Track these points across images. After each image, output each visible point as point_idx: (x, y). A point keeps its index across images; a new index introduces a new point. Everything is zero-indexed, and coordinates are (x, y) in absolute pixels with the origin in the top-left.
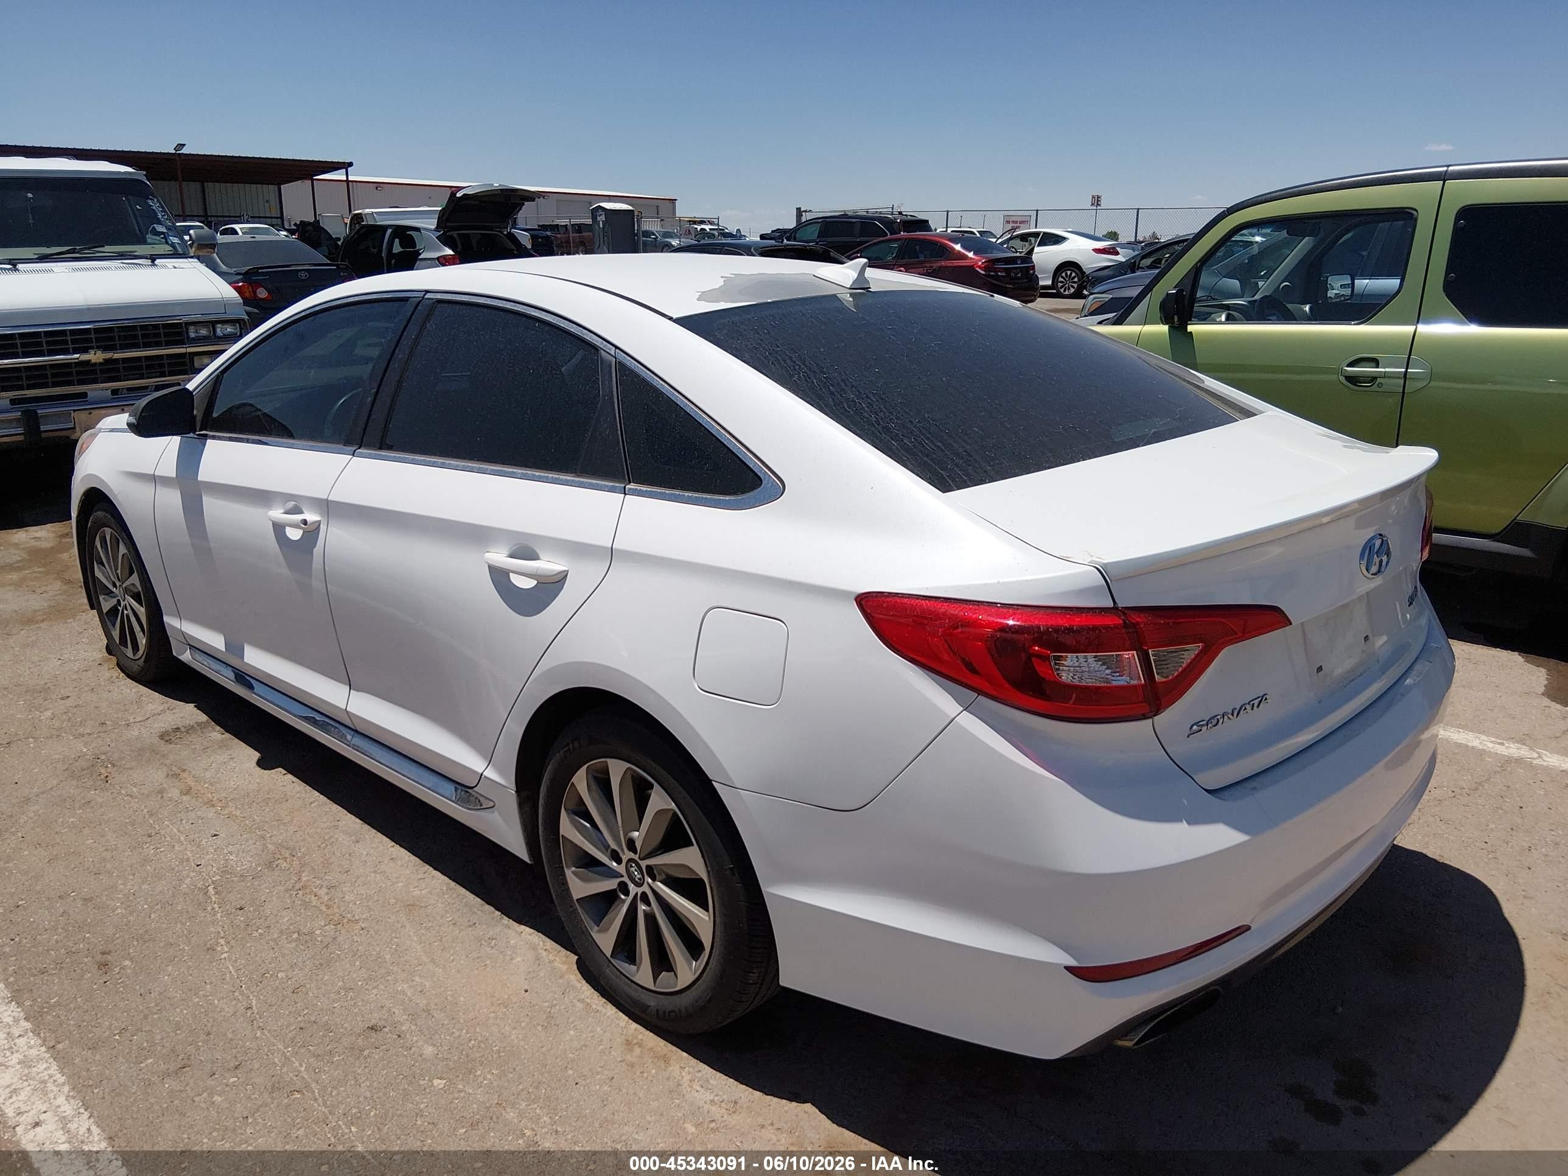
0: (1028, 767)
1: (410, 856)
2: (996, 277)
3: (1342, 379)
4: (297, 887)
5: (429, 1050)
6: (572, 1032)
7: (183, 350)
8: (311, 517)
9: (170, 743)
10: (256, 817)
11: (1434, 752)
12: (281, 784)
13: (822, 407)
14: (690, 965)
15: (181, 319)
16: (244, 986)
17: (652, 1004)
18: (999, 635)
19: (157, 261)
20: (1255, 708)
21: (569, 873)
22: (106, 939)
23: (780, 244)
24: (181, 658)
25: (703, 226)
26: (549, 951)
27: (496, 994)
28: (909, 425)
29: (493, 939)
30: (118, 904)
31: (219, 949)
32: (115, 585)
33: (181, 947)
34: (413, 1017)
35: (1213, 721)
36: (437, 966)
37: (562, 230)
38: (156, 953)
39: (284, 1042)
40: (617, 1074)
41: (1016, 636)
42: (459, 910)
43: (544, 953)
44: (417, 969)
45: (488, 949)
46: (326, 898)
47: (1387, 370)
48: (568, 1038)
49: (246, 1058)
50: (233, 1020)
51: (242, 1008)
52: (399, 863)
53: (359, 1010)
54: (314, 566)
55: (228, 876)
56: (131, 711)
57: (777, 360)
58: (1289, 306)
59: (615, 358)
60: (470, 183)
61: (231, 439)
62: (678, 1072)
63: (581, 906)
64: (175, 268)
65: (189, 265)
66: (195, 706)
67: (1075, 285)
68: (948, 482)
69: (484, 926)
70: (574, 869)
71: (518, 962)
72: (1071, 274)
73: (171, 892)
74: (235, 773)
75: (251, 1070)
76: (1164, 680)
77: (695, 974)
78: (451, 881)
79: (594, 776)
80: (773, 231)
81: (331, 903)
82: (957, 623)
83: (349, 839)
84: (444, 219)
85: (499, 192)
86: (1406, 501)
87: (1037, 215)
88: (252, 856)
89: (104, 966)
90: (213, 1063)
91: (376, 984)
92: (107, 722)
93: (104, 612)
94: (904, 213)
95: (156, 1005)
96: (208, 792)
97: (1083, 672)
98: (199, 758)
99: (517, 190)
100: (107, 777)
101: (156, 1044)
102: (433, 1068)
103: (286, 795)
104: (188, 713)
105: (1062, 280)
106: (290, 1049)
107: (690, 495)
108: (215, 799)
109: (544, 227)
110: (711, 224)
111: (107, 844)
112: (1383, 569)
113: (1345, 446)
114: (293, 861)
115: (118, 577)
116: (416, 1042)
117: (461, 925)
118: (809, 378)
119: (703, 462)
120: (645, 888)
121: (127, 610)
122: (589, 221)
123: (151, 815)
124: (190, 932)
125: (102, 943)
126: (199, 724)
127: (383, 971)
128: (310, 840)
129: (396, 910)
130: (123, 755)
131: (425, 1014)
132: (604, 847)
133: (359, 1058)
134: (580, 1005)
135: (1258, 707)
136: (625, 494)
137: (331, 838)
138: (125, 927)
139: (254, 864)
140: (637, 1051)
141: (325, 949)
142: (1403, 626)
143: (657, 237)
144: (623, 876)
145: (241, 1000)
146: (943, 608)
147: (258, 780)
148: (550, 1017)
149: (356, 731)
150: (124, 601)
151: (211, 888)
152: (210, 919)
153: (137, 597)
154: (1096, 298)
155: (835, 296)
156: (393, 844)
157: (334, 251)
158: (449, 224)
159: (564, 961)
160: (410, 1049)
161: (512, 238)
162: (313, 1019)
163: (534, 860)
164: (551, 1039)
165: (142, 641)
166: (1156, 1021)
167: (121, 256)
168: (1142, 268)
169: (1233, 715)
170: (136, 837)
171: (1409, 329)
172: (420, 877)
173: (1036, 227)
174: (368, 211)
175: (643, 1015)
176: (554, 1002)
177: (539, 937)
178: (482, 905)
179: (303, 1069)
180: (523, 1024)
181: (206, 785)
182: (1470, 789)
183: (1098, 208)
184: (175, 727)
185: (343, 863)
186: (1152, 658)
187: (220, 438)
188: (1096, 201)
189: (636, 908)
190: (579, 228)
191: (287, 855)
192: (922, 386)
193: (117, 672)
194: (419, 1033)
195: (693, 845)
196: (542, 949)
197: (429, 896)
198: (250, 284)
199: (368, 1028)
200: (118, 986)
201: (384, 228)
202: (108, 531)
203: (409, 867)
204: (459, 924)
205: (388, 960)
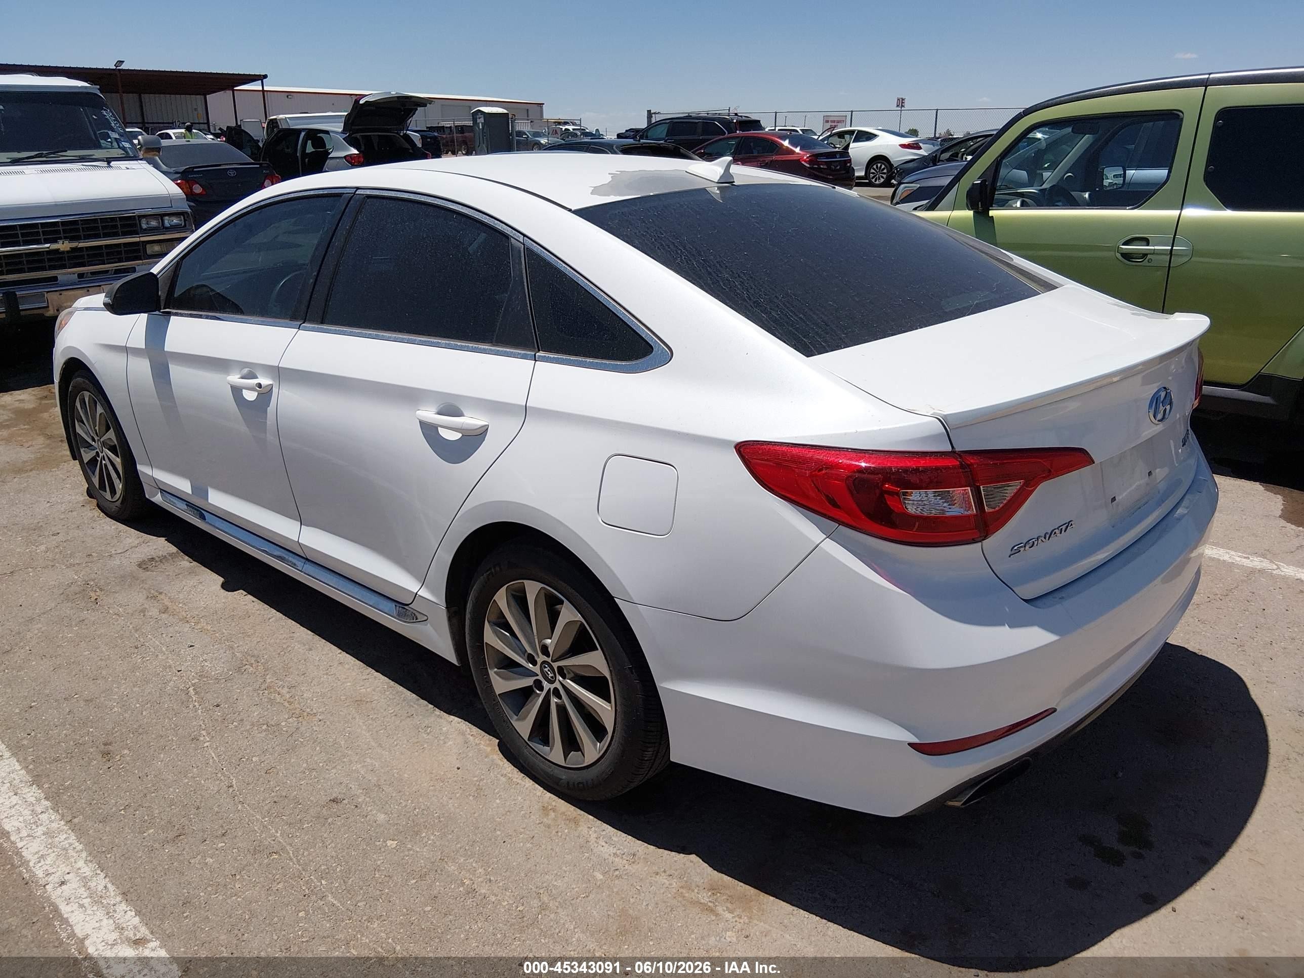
0: (878, 582)
1: (355, 661)
2: (819, 170)
3: (1119, 255)
4: (263, 687)
5: (381, 817)
6: (498, 801)
7: (137, 240)
8: (265, 381)
9: (148, 571)
10: (224, 631)
11: (1199, 567)
12: (244, 603)
13: (702, 286)
14: (595, 746)
15: (134, 213)
16: (224, 769)
17: (564, 777)
18: (857, 475)
19: (113, 163)
20: (1063, 532)
21: (492, 673)
22: (107, 732)
23: (637, 142)
24: (153, 500)
25: (567, 127)
26: (475, 736)
27: (434, 771)
28: (776, 300)
29: (428, 727)
30: (115, 704)
31: (202, 739)
32: (94, 440)
33: (170, 738)
34: (367, 791)
35: (1031, 543)
36: (383, 750)
37: (447, 131)
38: (149, 743)
39: (262, 813)
40: (537, 833)
41: (872, 476)
42: (398, 704)
43: (471, 738)
44: (367, 752)
45: (425, 735)
46: (288, 696)
47: (1156, 248)
48: (495, 805)
49: (231, 827)
50: (217, 796)
51: (225, 786)
52: (347, 666)
53: (322, 786)
54: (268, 422)
55: (205, 679)
56: (112, 545)
57: (662, 245)
58: (1072, 193)
59: (524, 245)
60: (372, 92)
61: (191, 316)
62: (586, 831)
63: (501, 698)
64: (128, 169)
65: (139, 166)
66: (166, 540)
67: (885, 176)
68: (809, 347)
69: (421, 717)
70: (496, 669)
71: (450, 745)
72: (881, 166)
73: (158, 693)
74: (204, 595)
75: (236, 836)
76: (991, 510)
77: (599, 752)
78: (391, 681)
79: (512, 595)
80: (627, 131)
81: (292, 700)
82: (822, 466)
83: (303, 648)
84: (351, 124)
85: (396, 99)
86: (1183, 361)
87: (852, 115)
88: (224, 663)
89: (106, 754)
90: (204, 831)
91: (334, 765)
92: (93, 554)
93: (85, 462)
94: (739, 115)
95: (153, 786)
96: (183, 611)
97: (925, 505)
98: (173, 583)
99: (411, 97)
100: (96, 599)
101: (155, 817)
102: (386, 832)
103: (248, 612)
104: (160, 545)
105: (874, 171)
106: (267, 819)
107: (591, 361)
108: (189, 616)
109: (431, 129)
110: (573, 125)
111: (101, 654)
112: (1166, 416)
113: (1133, 314)
114: (258, 666)
115: (96, 433)
116: (371, 811)
117: (401, 716)
118: (690, 260)
119: (602, 333)
120: (557, 685)
121: (105, 460)
122: (470, 123)
123: (136, 631)
124: (176, 726)
125: (104, 736)
126: (171, 555)
127: (339, 754)
128: (271, 649)
129: (346, 705)
130: (108, 581)
131: (377, 789)
132: (522, 652)
133: (324, 825)
134: (503, 779)
135: (1065, 531)
136: (535, 360)
137: (288, 647)
138: (122, 723)
139: (226, 669)
140: (552, 815)
141: (290, 738)
142: (1177, 465)
143: (528, 136)
144: (538, 675)
145: (223, 779)
146: (810, 454)
147: (224, 601)
148: (479, 789)
149: (307, 559)
150: (102, 453)
151: (191, 689)
152: (192, 715)
153: (113, 449)
154: (906, 187)
155: (704, 189)
156: (340, 651)
157: (256, 152)
158: (353, 127)
159: (487, 744)
160: (366, 817)
161: (407, 138)
162: (284, 794)
163: (461, 663)
164: (481, 807)
165: (119, 486)
166: (979, 786)
167: (82, 159)
168: (942, 161)
169: (1045, 538)
170: (125, 649)
171: (1175, 213)
172: (364, 678)
173: (851, 126)
174: (281, 116)
175: (555, 786)
176: (482, 777)
177: (466, 725)
178: (418, 700)
179: (278, 835)
180: (458, 795)
181: (181, 605)
182: (1221, 595)
183: (903, 109)
184: (150, 557)
185: (300, 667)
186: (983, 493)
187: (181, 315)
188: (901, 103)
189: (549, 701)
190: (462, 129)
191: (253, 662)
192: (784, 266)
193: (97, 513)
194: (372, 804)
195: (597, 649)
196: (469, 734)
197: (373, 693)
198: (187, 181)
199: (330, 800)
200: (120, 771)
201: (299, 131)
202: (87, 394)
203: (355, 670)
204: (399, 715)
205: (343, 745)
